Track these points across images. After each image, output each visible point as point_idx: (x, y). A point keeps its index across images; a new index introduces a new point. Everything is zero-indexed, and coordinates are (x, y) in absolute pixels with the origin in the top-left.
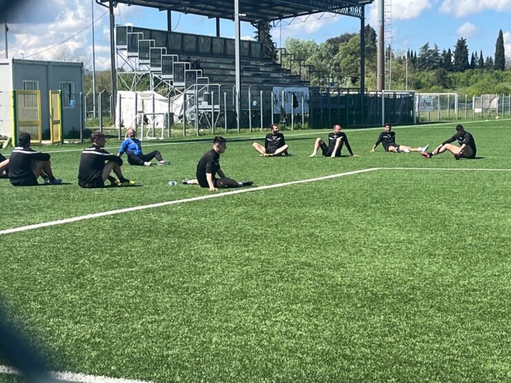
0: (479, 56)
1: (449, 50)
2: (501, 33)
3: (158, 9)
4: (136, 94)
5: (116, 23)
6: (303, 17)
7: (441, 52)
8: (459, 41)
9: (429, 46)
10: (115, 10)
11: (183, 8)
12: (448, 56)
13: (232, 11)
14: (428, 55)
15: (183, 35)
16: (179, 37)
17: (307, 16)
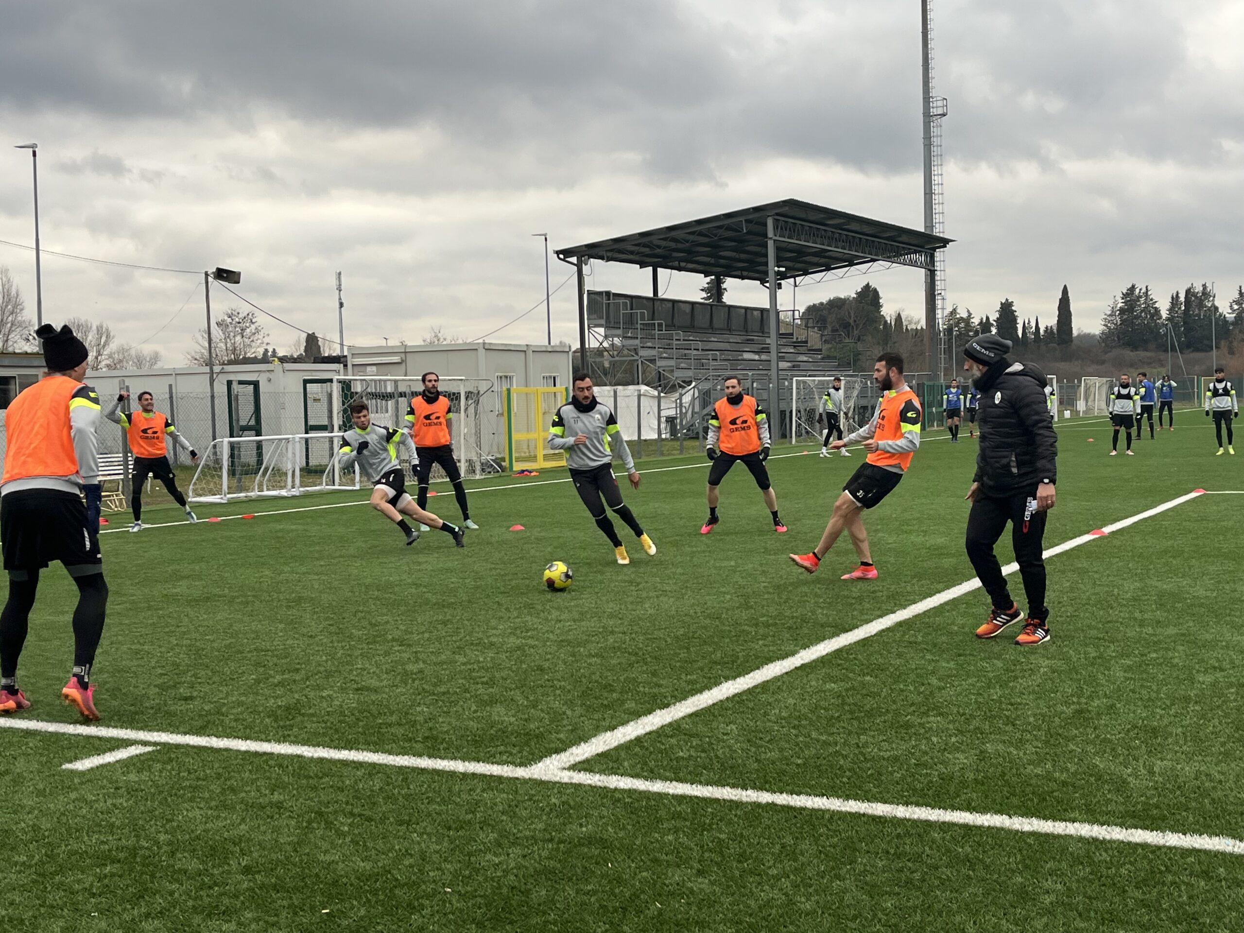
0: (1033, 324)
1: (988, 318)
2: (1065, 291)
3: (638, 266)
4: (615, 392)
5: (587, 288)
6: (818, 276)
7: (976, 321)
8: (1002, 303)
9: (958, 311)
10: (586, 269)
11: (676, 264)
12: (985, 325)
13: (763, 260)
14: (957, 324)
15: (674, 302)
16: (670, 305)
17: (847, 268)
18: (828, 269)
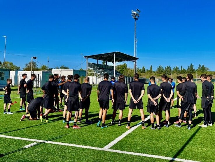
0: (147, 70)
1: (141, 69)
2: (151, 65)
5: (88, 62)
8: (143, 67)
10: (88, 59)
16: (100, 65)
18: (122, 61)
